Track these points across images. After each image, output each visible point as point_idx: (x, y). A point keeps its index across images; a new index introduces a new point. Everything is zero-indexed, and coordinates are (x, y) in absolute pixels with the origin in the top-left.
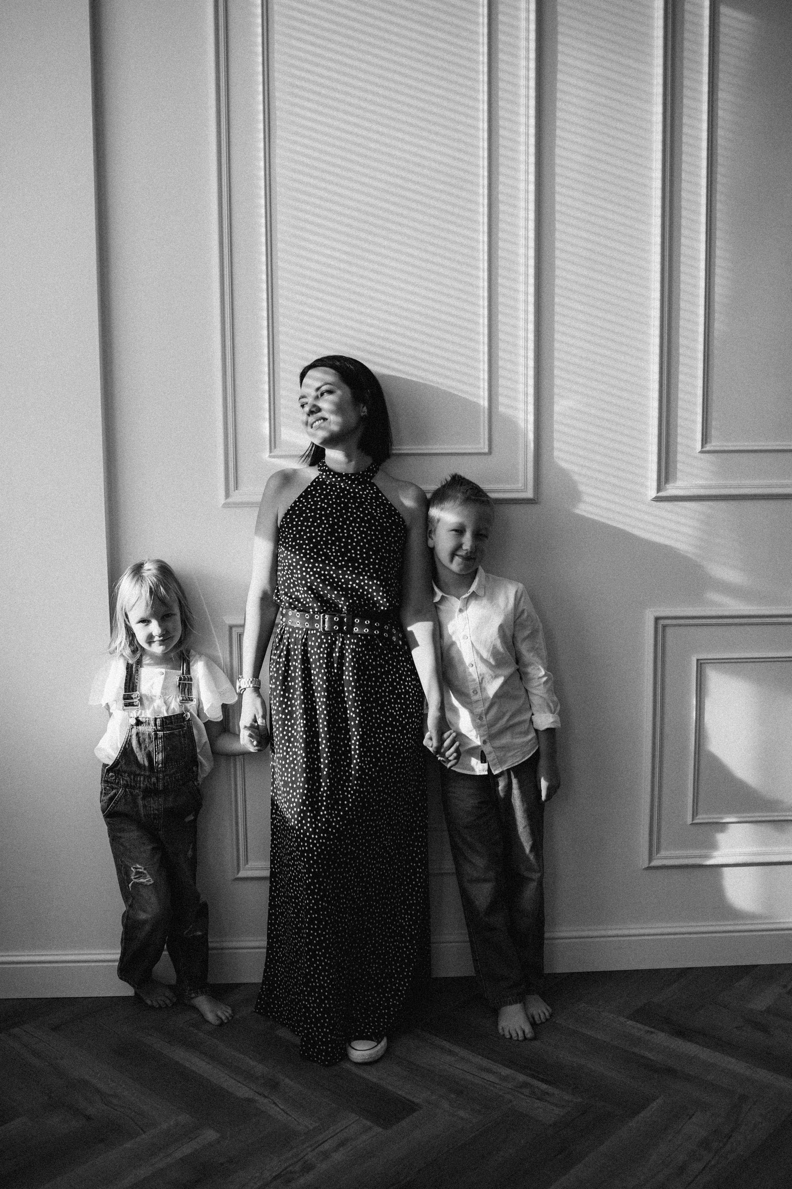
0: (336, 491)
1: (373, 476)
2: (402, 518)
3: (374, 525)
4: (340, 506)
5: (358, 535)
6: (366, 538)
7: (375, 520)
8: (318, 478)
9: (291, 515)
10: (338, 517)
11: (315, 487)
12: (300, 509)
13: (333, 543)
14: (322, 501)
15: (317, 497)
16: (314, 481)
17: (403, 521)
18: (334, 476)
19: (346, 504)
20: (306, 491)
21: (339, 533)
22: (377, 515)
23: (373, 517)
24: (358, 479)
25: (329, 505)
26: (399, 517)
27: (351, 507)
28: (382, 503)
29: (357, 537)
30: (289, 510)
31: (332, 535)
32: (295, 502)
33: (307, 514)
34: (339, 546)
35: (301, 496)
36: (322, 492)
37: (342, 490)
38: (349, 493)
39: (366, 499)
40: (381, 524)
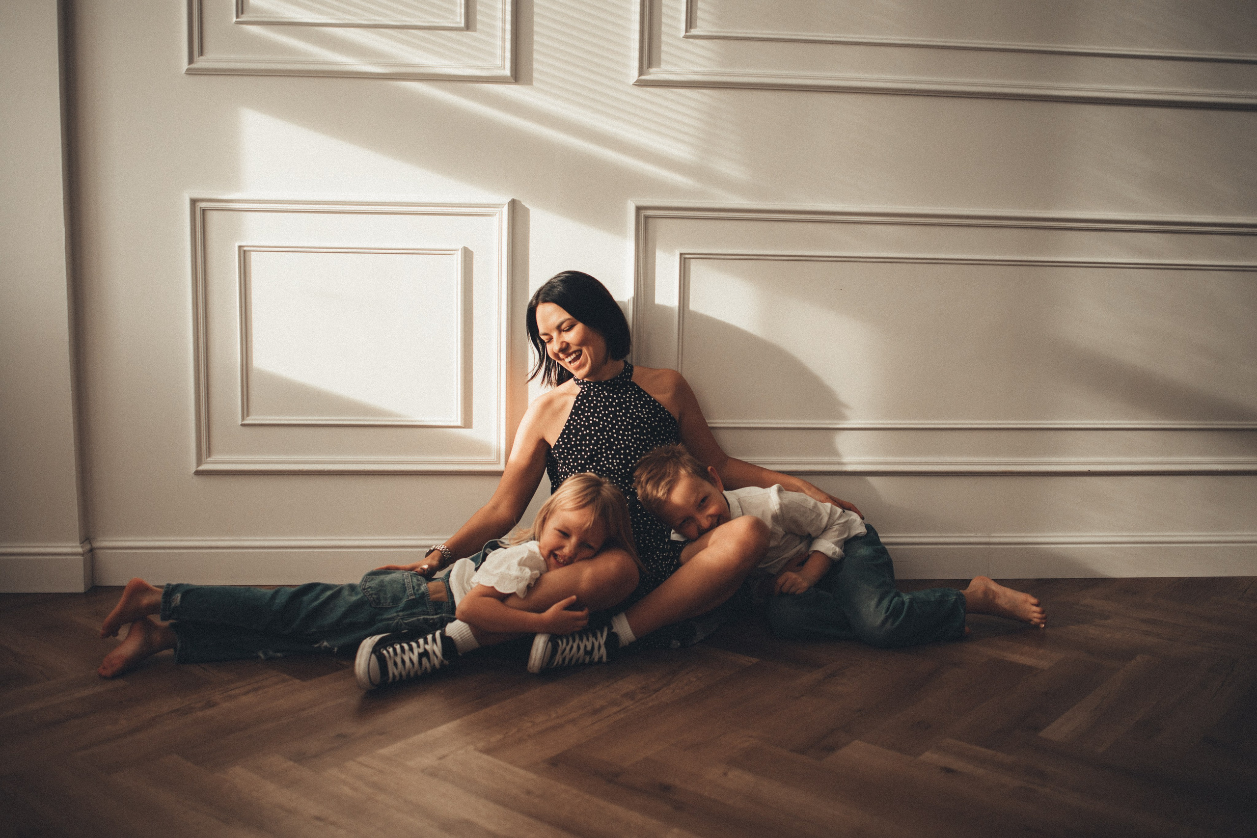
1: (631, 377)
2: (667, 411)
3: (644, 428)
4: (610, 417)
5: (633, 443)
6: (641, 444)
7: (645, 423)
8: (581, 392)
9: (568, 435)
10: (611, 430)
11: (581, 401)
12: (575, 427)
13: (614, 457)
14: (593, 415)
15: (587, 412)
16: (578, 396)
17: (669, 414)
19: (614, 413)
20: (574, 408)
21: (616, 446)
22: (644, 417)
23: (641, 420)
25: (601, 419)
26: (665, 412)
27: (619, 416)
28: (646, 402)
29: (633, 446)
30: (564, 430)
31: (611, 449)
32: (568, 421)
33: (582, 432)
34: (620, 458)
35: (572, 414)
37: (607, 398)
38: (614, 400)
39: (630, 402)
40: (650, 425)
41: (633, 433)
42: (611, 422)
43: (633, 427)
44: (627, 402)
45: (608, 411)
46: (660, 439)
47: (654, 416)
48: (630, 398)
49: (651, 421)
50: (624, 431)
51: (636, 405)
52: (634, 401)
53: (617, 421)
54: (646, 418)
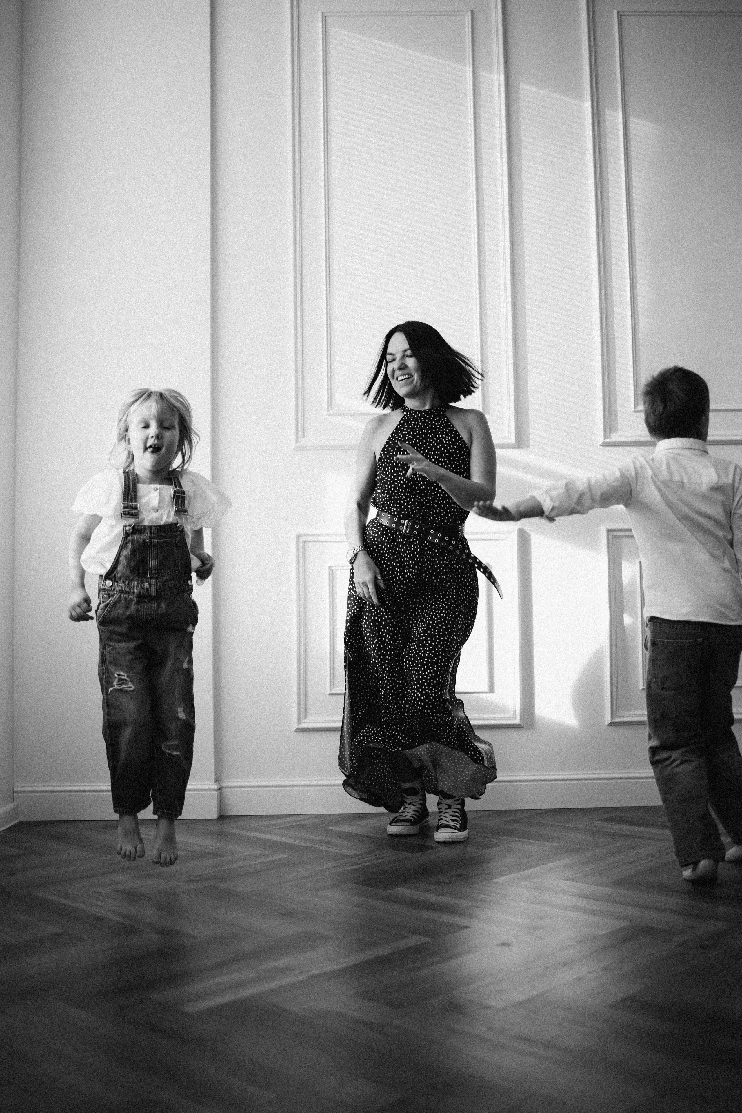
0: (418, 424)
1: (445, 411)
8: (406, 415)
9: (387, 448)
11: (403, 424)
12: (394, 442)
15: (405, 431)
16: (402, 420)
18: (415, 414)
20: (396, 429)
24: (434, 414)
25: (415, 437)
28: (451, 431)
30: (385, 445)
32: (389, 438)
35: (393, 432)
36: (408, 426)
37: (423, 423)
38: (428, 425)
39: (439, 429)
40: (448, 451)
41: (435, 454)
42: (422, 441)
43: (437, 449)
44: (438, 428)
45: (422, 431)
46: (454, 464)
47: (454, 444)
48: (440, 426)
49: (450, 447)
50: (429, 450)
51: (443, 431)
52: (442, 429)
53: (426, 441)
54: (447, 444)
